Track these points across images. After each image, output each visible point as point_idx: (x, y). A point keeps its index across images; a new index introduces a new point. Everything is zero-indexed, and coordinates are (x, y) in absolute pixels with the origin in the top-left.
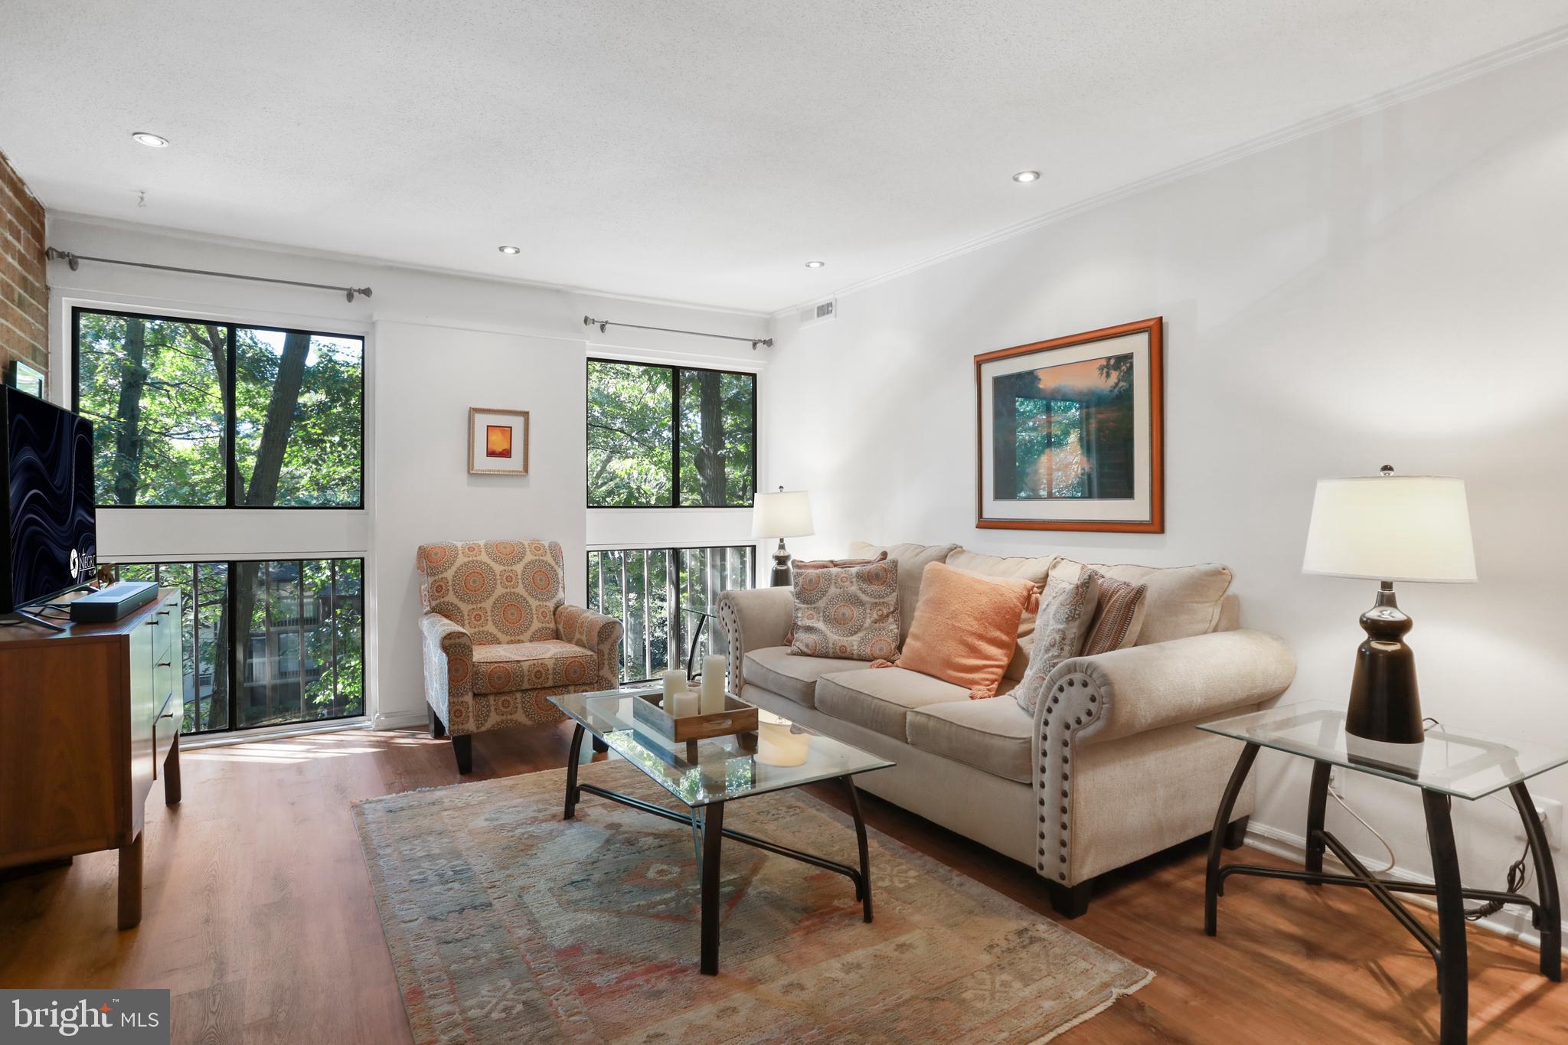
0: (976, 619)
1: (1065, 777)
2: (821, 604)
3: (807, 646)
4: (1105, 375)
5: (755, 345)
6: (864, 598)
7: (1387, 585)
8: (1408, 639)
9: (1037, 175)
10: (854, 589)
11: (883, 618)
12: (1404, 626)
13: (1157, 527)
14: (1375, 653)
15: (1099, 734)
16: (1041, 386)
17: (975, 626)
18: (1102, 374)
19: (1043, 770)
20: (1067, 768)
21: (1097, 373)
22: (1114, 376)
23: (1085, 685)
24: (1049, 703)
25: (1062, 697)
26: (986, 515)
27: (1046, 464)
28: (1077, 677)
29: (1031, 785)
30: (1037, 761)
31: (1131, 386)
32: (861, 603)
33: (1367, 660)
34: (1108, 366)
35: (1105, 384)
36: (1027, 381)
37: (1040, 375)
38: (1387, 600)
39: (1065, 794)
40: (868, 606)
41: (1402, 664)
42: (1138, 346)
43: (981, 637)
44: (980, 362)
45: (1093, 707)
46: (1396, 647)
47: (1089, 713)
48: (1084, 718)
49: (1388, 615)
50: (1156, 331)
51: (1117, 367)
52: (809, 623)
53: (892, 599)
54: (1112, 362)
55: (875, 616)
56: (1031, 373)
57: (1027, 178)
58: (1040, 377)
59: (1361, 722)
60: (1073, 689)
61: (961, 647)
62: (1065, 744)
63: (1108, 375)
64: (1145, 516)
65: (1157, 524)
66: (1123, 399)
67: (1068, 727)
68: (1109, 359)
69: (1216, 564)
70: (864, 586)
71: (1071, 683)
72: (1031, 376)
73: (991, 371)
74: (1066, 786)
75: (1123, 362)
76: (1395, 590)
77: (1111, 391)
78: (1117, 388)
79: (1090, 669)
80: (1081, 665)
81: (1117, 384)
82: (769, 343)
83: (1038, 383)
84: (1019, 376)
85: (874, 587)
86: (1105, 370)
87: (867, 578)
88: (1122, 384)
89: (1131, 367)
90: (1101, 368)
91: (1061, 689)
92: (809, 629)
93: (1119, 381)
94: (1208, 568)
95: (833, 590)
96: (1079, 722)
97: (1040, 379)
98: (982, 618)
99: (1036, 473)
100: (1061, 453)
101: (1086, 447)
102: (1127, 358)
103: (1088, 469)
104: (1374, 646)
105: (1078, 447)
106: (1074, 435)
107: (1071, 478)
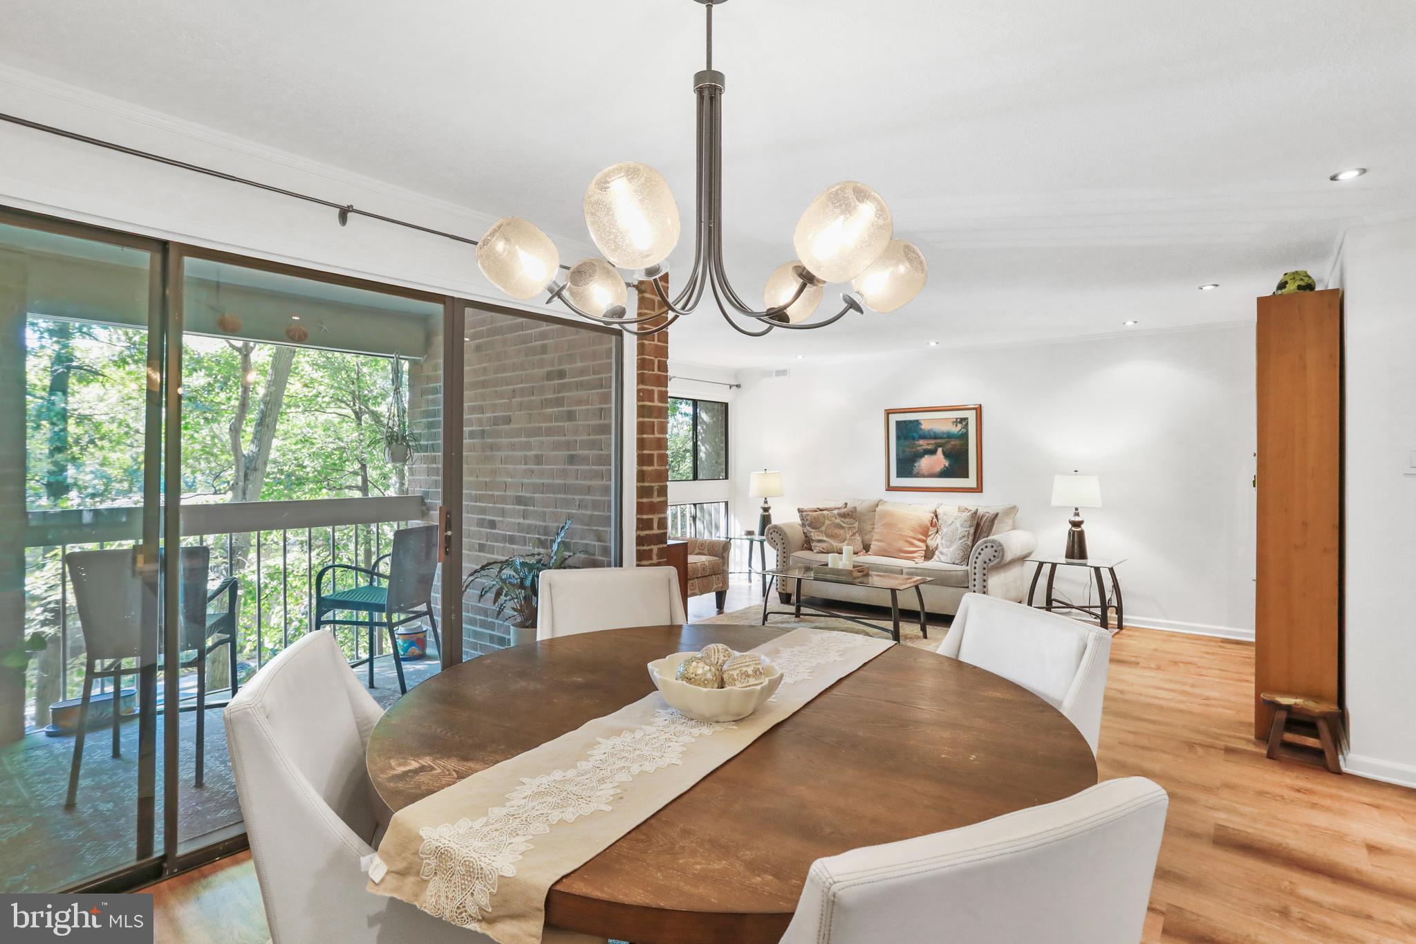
0: (912, 531)
1: (984, 581)
2: (823, 529)
3: (823, 549)
5: (730, 387)
6: (843, 525)
7: (1077, 509)
8: (1083, 526)
10: (838, 521)
11: (854, 534)
12: (1081, 522)
13: (980, 490)
14: (1074, 532)
15: (999, 563)
16: (922, 427)
17: (912, 534)
18: (954, 425)
19: (975, 580)
20: (985, 578)
21: (951, 424)
22: (960, 426)
23: (992, 547)
24: (977, 555)
25: (982, 552)
26: (891, 485)
27: (925, 463)
28: (989, 545)
29: (968, 587)
30: (971, 577)
31: (967, 431)
32: (843, 528)
33: (1071, 534)
34: (956, 422)
35: (956, 429)
36: (915, 424)
37: (922, 422)
38: (1077, 514)
39: (985, 587)
40: (846, 529)
41: (1081, 534)
42: (971, 416)
43: (914, 538)
44: (888, 413)
45: (996, 554)
46: (1080, 529)
47: (994, 556)
48: (992, 559)
49: (1077, 519)
50: (979, 410)
51: (961, 422)
52: (819, 538)
53: (856, 525)
54: (958, 420)
55: (851, 534)
59: (1070, 555)
60: (987, 549)
61: (906, 543)
62: (984, 569)
63: (956, 425)
64: (975, 486)
65: (979, 489)
66: (964, 437)
67: (985, 562)
69: (1012, 504)
70: (843, 519)
71: (986, 547)
72: (917, 422)
73: (894, 418)
74: (985, 584)
75: (964, 421)
76: (1079, 511)
77: (958, 433)
78: (961, 432)
79: (993, 541)
80: (990, 540)
81: (961, 430)
82: (738, 386)
84: (911, 421)
85: (848, 520)
87: (843, 516)
88: (963, 430)
89: (967, 423)
90: (953, 422)
91: (982, 549)
92: (820, 541)
94: (1009, 506)
95: (827, 522)
96: (990, 560)
97: (921, 424)
98: (914, 530)
99: (919, 466)
100: (934, 458)
101: (946, 455)
102: (965, 419)
103: (947, 465)
104: (1073, 529)
105: (942, 455)
106: (940, 450)
107: (938, 469)
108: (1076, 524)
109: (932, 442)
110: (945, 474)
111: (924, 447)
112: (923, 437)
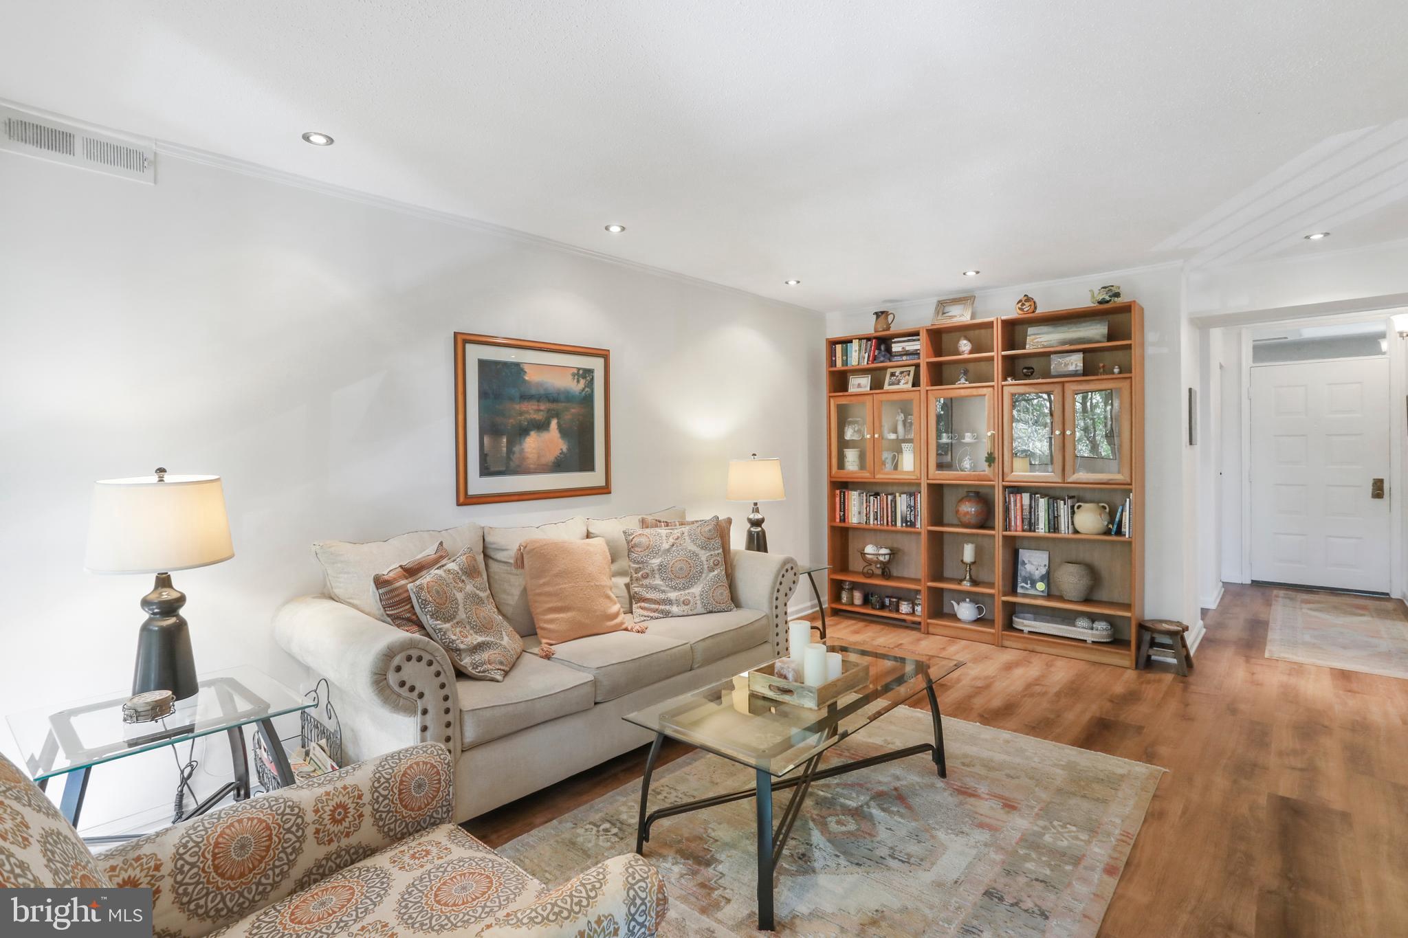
4: (576, 380)
7: (756, 504)
9: (623, 229)
13: (607, 491)
16: (527, 378)
18: (574, 379)
21: (570, 377)
22: (582, 382)
26: (471, 492)
27: (532, 444)
31: (592, 391)
34: (578, 374)
35: (576, 387)
36: (513, 370)
37: (526, 368)
41: (762, 532)
42: (597, 366)
44: (460, 340)
50: (606, 358)
51: (584, 377)
54: (581, 372)
56: (517, 365)
57: (615, 229)
58: (526, 371)
63: (578, 381)
64: (600, 484)
65: (606, 489)
66: (588, 400)
68: (579, 369)
72: (517, 368)
73: (475, 354)
75: (587, 373)
77: (580, 393)
78: (584, 392)
81: (583, 389)
83: (524, 375)
84: (505, 365)
86: (576, 377)
88: (587, 389)
89: (592, 379)
90: (574, 375)
93: (585, 387)
97: (526, 372)
99: (522, 451)
100: (545, 436)
101: (563, 432)
102: (590, 372)
103: (565, 450)
104: (752, 529)
105: (557, 432)
106: (554, 423)
107: (550, 457)
108: (758, 523)
109: (543, 406)
110: (559, 466)
111: (528, 416)
112: (525, 397)
